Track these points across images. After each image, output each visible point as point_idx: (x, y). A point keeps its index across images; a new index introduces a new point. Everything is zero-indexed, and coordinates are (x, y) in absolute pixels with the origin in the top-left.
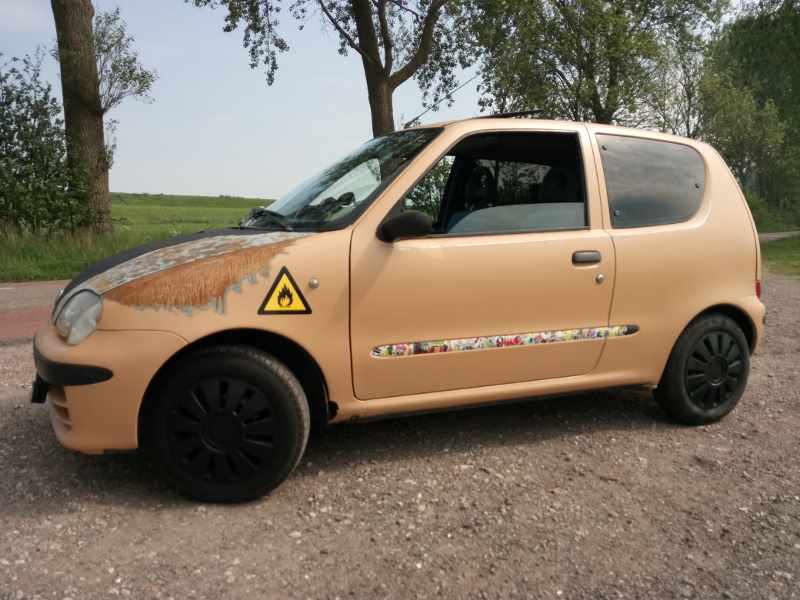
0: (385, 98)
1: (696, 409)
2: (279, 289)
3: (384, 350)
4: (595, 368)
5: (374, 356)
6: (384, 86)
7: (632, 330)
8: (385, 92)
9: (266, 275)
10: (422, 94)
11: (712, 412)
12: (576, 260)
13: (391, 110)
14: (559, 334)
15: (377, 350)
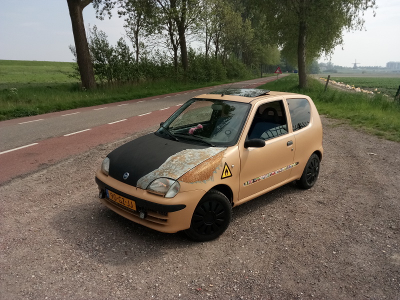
0: (79, 14)
1: (308, 184)
2: (225, 170)
3: (246, 183)
4: (289, 177)
5: (244, 186)
6: (78, 8)
7: (298, 163)
8: (79, 11)
9: (221, 166)
10: (95, 11)
11: (312, 184)
12: (288, 145)
13: (82, 21)
14: (283, 169)
15: (245, 184)
